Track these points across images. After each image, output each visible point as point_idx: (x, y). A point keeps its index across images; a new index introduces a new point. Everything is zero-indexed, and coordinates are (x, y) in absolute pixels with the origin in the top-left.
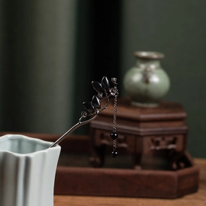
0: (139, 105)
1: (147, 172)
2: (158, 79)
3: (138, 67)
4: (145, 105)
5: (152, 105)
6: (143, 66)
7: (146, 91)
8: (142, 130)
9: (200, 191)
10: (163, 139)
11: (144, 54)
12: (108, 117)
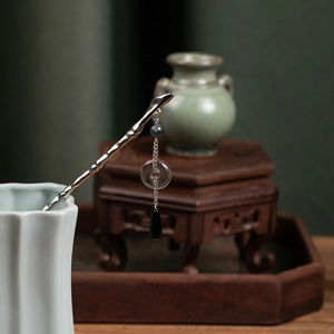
8: (198, 203)
9: (326, 305)
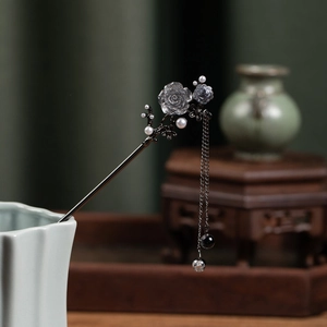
0: (247, 156)
1: (257, 271)
2: (279, 112)
3: (243, 91)
4: (257, 157)
5: (269, 158)
6: (251, 90)
7: (258, 133)
10: (287, 214)
11: (255, 69)
12: (192, 178)
